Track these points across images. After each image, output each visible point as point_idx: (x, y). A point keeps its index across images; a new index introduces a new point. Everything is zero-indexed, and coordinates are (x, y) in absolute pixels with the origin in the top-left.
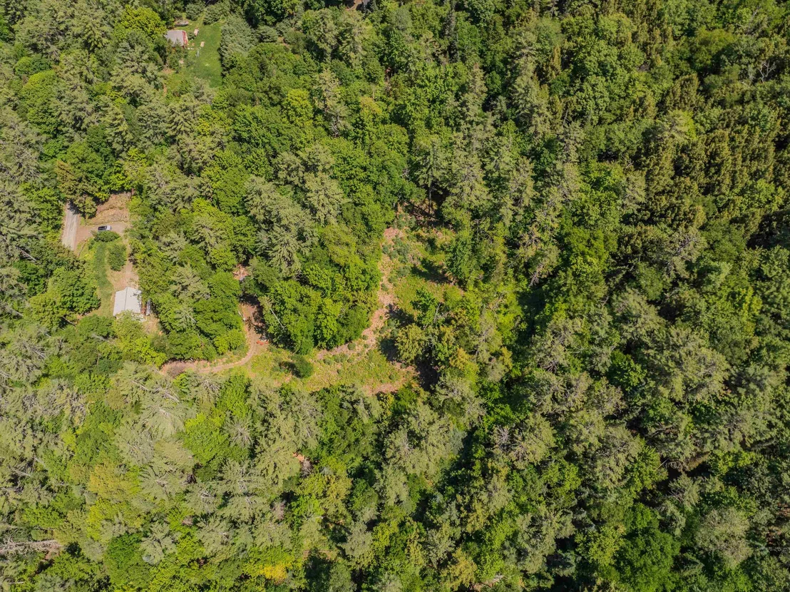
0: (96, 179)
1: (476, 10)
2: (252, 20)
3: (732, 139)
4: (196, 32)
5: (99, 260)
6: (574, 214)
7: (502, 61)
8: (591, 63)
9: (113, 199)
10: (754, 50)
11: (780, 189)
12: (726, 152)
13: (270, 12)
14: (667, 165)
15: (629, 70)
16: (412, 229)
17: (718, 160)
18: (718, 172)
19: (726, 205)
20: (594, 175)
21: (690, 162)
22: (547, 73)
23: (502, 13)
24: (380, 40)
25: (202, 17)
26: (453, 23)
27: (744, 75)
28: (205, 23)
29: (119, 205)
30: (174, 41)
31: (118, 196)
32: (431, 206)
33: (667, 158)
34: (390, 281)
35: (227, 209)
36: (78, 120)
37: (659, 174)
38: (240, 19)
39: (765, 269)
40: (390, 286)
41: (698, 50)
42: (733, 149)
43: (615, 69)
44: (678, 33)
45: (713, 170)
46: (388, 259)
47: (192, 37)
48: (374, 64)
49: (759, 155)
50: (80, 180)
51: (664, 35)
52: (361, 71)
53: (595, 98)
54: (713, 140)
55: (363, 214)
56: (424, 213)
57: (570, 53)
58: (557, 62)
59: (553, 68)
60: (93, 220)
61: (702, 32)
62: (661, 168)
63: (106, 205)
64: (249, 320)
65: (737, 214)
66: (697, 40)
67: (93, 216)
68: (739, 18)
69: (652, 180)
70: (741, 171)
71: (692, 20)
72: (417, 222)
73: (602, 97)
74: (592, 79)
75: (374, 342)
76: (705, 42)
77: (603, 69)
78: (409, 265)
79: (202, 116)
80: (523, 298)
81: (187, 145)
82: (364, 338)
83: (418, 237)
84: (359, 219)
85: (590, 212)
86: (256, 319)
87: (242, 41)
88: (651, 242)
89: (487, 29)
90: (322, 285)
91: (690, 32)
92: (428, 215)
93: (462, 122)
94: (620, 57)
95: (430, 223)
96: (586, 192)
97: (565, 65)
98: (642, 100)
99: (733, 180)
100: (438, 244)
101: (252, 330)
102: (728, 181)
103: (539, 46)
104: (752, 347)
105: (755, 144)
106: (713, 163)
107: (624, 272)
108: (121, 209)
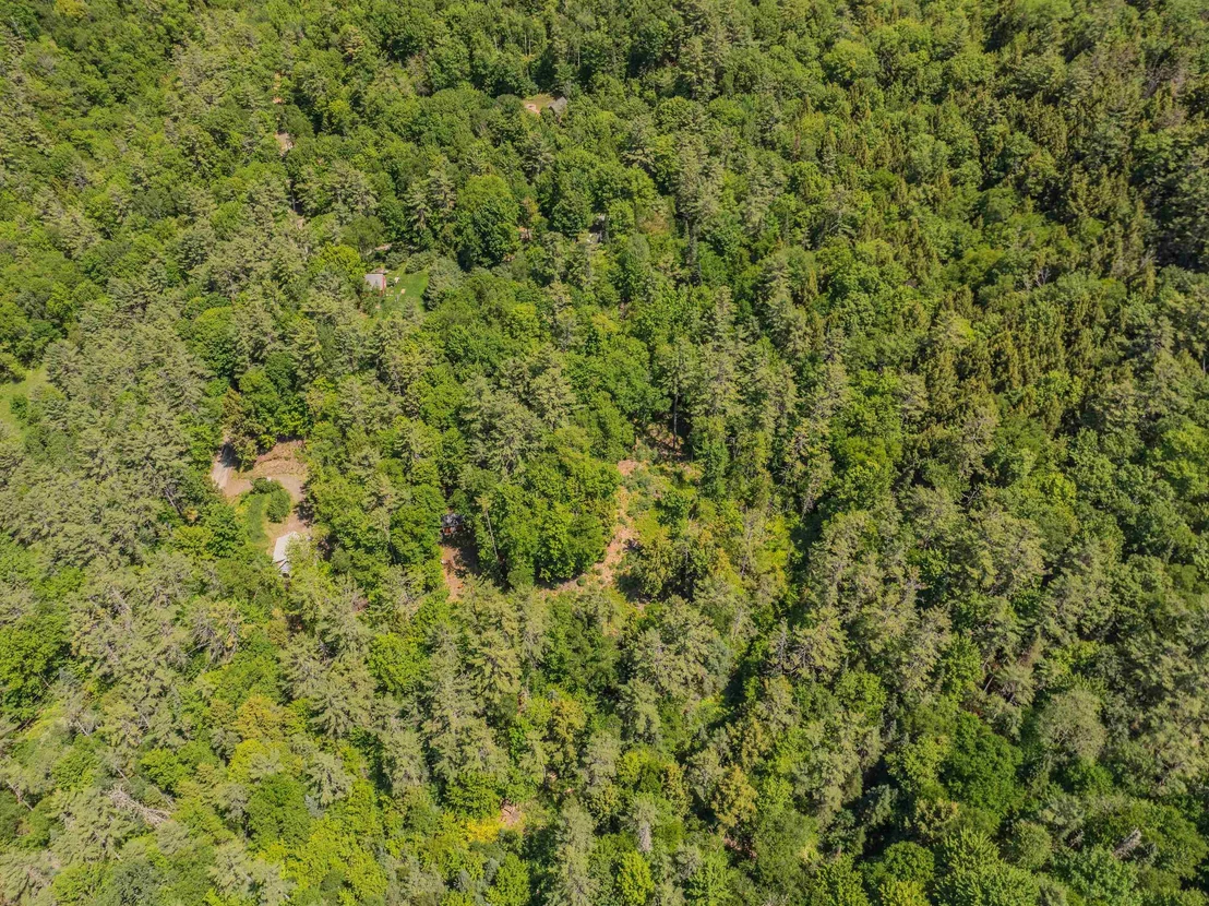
0: (267, 415)
1: (719, 241)
2: (465, 263)
3: (1016, 338)
4: (397, 279)
5: (253, 513)
6: (848, 425)
7: (751, 288)
8: (851, 281)
9: (279, 449)
10: (1025, 260)
11: (1076, 378)
12: (1010, 348)
13: (487, 253)
14: (949, 369)
15: (894, 287)
16: (655, 462)
17: (1004, 358)
18: (1006, 369)
19: (1021, 400)
20: (866, 384)
21: (974, 364)
22: (803, 297)
23: (748, 247)
24: (615, 267)
25: (403, 267)
26: (695, 252)
27: (1020, 286)
28: (407, 272)
29: (285, 454)
30: (372, 283)
31: (285, 445)
32: (676, 441)
33: (947, 360)
34: (629, 514)
35: (436, 422)
36: (260, 346)
37: (940, 378)
38: (451, 261)
39: (1075, 456)
40: (629, 521)
41: (969, 268)
42: (1019, 348)
43: (878, 284)
44: (945, 257)
45: (1000, 369)
46: (625, 491)
47: (391, 284)
48: (609, 289)
49: (1048, 349)
50: (248, 416)
51: (928, 255)
52: (593, 296)
53: (858, 312)
54: (996, 341)
55: (599, 417)
56: (667, 447)
57: (827, 277)
58: (813, 285)
59: (809, 292)
60: (250, 473)
61: (970, 253)
62: (941, 371)
63: (269, 455)
64: (448, 564)
65: (1035, 408)
66: (965, 261)
67: (250, 467)
68: (1006, 238)
69: (933, 385)
70: (1031, 365)
71: (957, 244)
72: (660, 456)
73: (866, 310)
74: (853, 295)
75: (610, 579)
76: (974, 261)
77: (864, 285)
78: (653, 498)
79: (410, 336)
80: (795, 534)
81: (394, 358)
82: (598, 573)
83: (662, 470)
84: (594, 422)
85: (866, 417)
86: (457, 563)
87: (453, 281)
88: (941, 442)
89: (733, 263)
90: (550, 491)
91: (958, 255)
92: (673, 449)
93: (710, 338)
94: (882, 274)
95: (675, 458)
96: (859, 402)
97: (823, 289)
98: (911, 312)
99: (1024, 375)
100: (687, 478)
101: (452, 575)
102: (1017, 376)
103: (791, 270)
104: (1073, 533)
105: (1043, 340)
106: (999, 361)
107: (912, 472)
108: (287, 459)
